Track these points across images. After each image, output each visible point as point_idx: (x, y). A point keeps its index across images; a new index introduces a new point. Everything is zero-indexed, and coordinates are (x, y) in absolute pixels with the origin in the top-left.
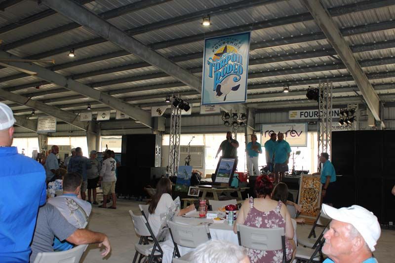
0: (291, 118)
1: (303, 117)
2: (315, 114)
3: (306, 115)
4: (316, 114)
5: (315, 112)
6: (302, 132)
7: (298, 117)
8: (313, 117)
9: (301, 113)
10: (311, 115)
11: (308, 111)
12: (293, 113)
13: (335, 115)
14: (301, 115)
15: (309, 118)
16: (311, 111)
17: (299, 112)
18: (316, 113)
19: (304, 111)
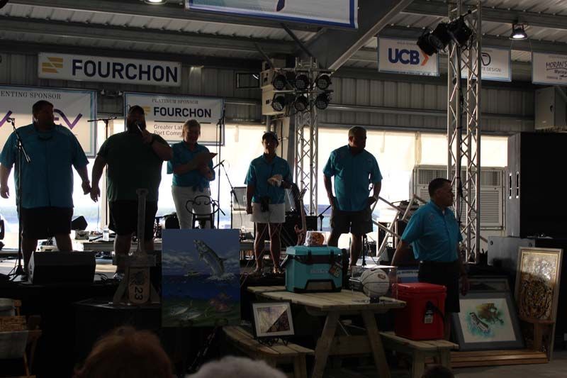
0: (42, 74)
1: (80, 76)
2: (115, 70)
3: (90, 70)
4: (119, 71)
5: (115, 64)
6: (80, 116)
7: (65, 73)
8: (110, 79)
9: (75, 61)
10: (104, 72)
11: (96, 59)
12: (51, 59)
13: (168, 80)
14: (75, 68)
15: (97, 78)
16: (105, 60)
17: (68, 59)
18: (118, 67)
19: (85, 58)
